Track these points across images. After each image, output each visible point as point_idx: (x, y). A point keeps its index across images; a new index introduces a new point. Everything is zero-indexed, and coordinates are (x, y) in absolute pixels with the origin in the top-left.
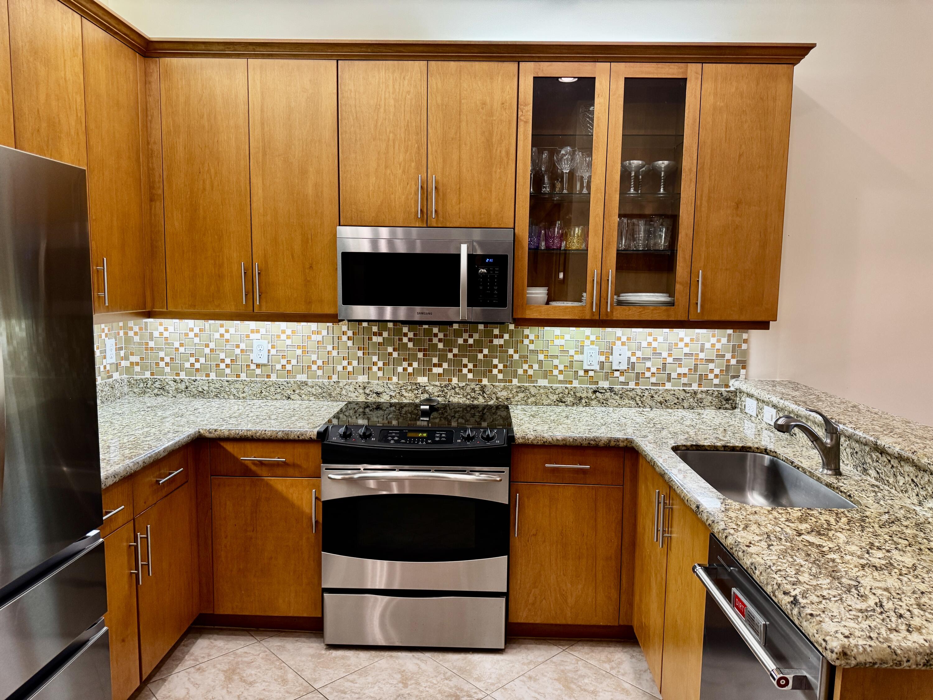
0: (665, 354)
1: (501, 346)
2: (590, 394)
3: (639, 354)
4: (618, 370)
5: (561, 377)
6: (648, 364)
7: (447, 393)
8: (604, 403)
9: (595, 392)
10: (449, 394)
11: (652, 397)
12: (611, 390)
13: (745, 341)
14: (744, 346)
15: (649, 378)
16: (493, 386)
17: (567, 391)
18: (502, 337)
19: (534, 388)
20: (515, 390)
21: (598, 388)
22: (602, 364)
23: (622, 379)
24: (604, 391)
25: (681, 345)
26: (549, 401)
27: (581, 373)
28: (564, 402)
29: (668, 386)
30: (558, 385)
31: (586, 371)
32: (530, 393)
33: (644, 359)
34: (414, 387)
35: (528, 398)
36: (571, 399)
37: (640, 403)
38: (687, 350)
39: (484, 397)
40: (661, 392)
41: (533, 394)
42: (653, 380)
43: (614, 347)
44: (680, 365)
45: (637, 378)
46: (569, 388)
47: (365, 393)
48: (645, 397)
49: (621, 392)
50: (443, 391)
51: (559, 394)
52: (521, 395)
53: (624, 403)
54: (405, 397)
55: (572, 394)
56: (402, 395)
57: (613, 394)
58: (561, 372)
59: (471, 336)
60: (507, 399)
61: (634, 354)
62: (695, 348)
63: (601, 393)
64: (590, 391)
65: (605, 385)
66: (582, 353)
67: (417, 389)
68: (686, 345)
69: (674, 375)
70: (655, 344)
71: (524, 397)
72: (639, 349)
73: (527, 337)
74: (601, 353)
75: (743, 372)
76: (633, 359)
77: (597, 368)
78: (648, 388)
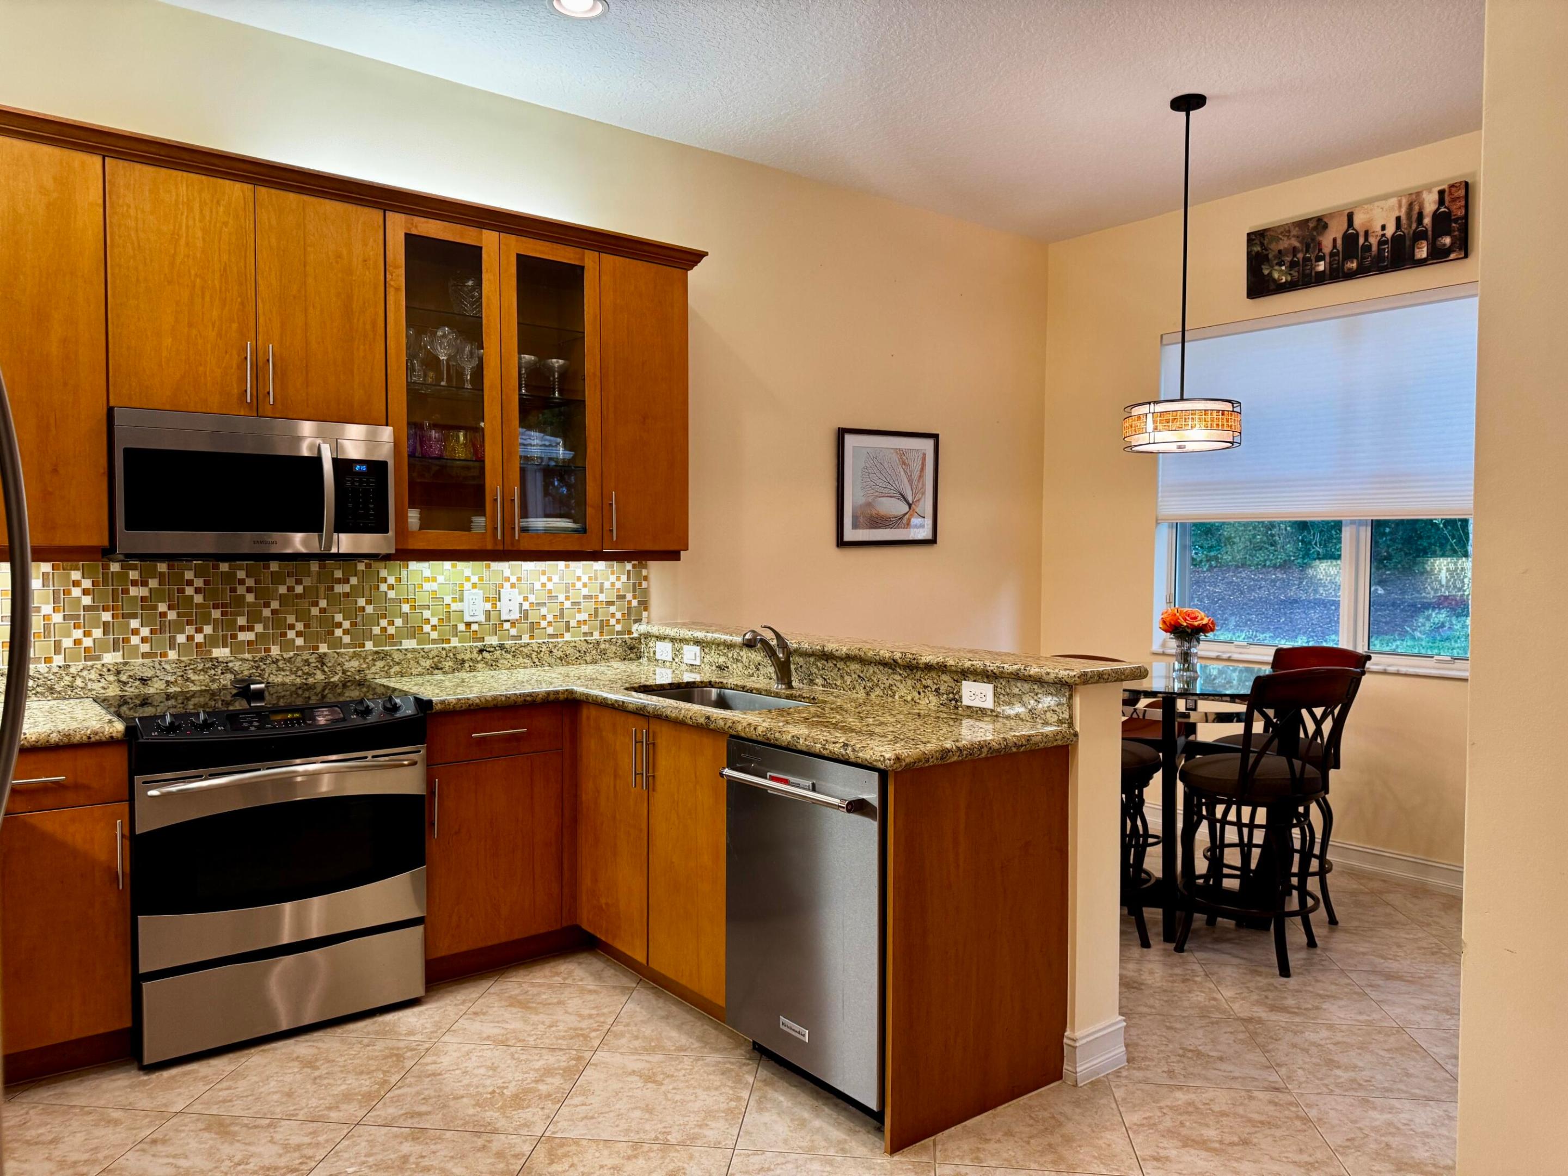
0: (562, 598)
1: (347, 595)
2: (475, 655)
3: (532, 598)
4: (508, 621)
5: (434, 635)
6: (544, 611)
7: (264, 670)
8: (493, 665)
9: (481, 651)
10: (268, 671)
11: (551, 652)
12: (502, 647)
13: (646, 578)
14: (644, 584)
15: (545, 628)
16: (338, 653)
17: (444, 652)
18: (347, 581)
19: (399, 652)
20: (370, 658)
21: (485, 646)
22: (488, 613)
23: (513, 632)
24: (492, 649)
25: (579, 585)
26: (420, 669)
27: (461, 627)
28: (441, 669)
29: (568, 637)
30: (431, 646)
31: (468, 624)
33: (538, 604)
34: (210, 664)
36: (450, 664)
37: (536, 660)
38: (585, 591)
39: (323, 671)
40: (560, 645)
41: (397, 660)
42: (550, 630)
43: (502, 590)
44: (579, 611)
45: (532, 629)
46: (448, 649)
47: (119, 681)
48: (542, 653)
49: (513, 649)
50: (257, 667)
51: (433, 658)
52: (380, 664)
53: (518, 663)
54: (193, 682)
55: (452, 656)
56: (188, 680)
57: (503, 652)
58: (434, 628)
59: (299, 582)
60: (359, 671)
61: (526, 599)
62: (593, 589)
63: (489, 652)
64: (475, 651)
65: (492, 640)
66: (462, 600)
67: (214, 667)
68: (585, 585)
69: (573, 623)
70: (550, 586)
71: (384, 667)
72: (532, 591)
73: (385, 580)
74: (487, 599)
75: (645, 614)
76: (526, 606)
77: (482, 618)
78: (545, 641)
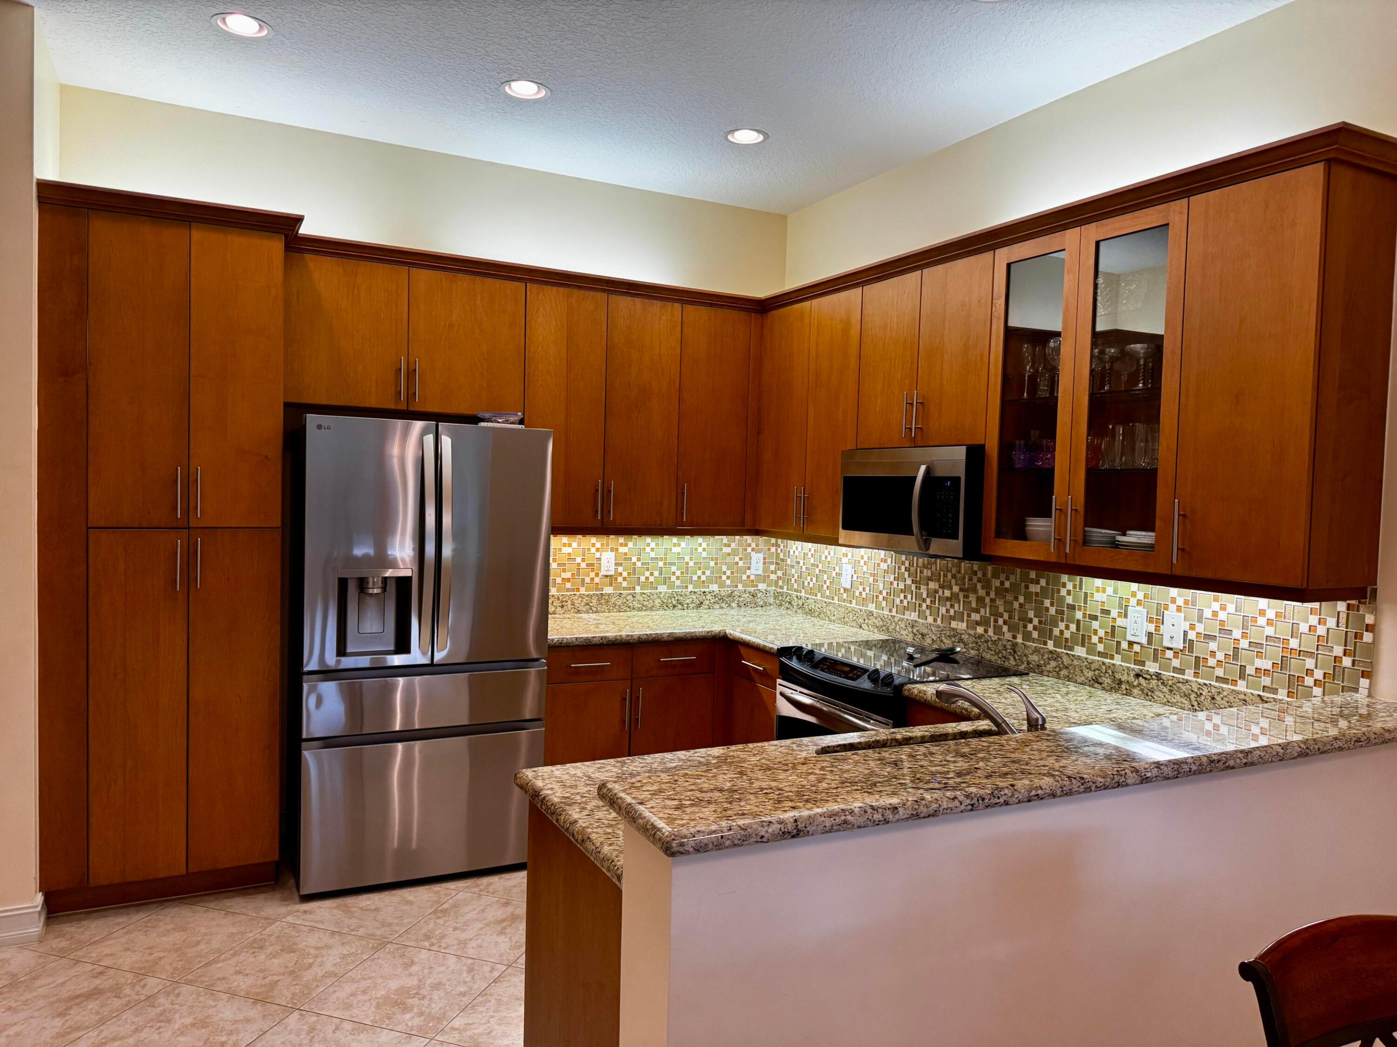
0: (1237, 634)
1: (1037, 594)
2: (1132, 678)
3: (1200, 628)
4: (1171, 649)
5: (1100, 647)
6: (1213, 646)
7: (980, 646)
8: (1148, 694)
9: (1138, 676)
11: (1213, 698)
12: (1158, 676)
13: (1369, 628)
14: (1368, 637)
15: (1214, 668)
23: (1176, 663)
24: (1149, 677)
25: (1262, 621)
26: (1083, 679)
28: (1101, 684)
30: (1097, 658)
31: (1131, 643)
32: (1062, 662)
33: (1207, 636)
35: (1061, 670)
36: (1109, 681)
37: (1195, 704)
38: (1270, 631)
40: (1225, 693)
41: (1066, 664)
42: (1219, 672)
43: (1166, 612)
44: (1259, 655)
45: (1197, 666)
46: (1107, 664)
48: (1203, 697)
49: (1170, 683)
51: (1094, 670)
52: (1053, 664)
55: (1111, 673)
57: (1160, 684)
58: (1101, 640)
59: (1007, 579)
60: (1038, 666)
61: (1192, 627)
62: (1283, 630)
63: (1145, 679)
64: (1132, 674)
65: (1152, 667)
66: (1126, 616)
68: (1270, 622)
69: (1250, 670)
70: (1222, 616)
72: (1200, 619)
73: (1064, 585)
74: (1150, 620)
75: (1364, 683)
76: (1192, 635)
77: (1144, 640)
78: (1207, 682)
